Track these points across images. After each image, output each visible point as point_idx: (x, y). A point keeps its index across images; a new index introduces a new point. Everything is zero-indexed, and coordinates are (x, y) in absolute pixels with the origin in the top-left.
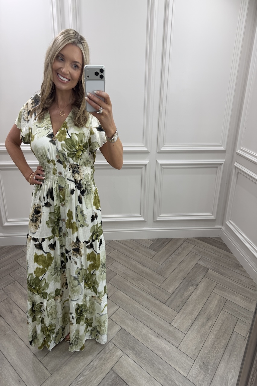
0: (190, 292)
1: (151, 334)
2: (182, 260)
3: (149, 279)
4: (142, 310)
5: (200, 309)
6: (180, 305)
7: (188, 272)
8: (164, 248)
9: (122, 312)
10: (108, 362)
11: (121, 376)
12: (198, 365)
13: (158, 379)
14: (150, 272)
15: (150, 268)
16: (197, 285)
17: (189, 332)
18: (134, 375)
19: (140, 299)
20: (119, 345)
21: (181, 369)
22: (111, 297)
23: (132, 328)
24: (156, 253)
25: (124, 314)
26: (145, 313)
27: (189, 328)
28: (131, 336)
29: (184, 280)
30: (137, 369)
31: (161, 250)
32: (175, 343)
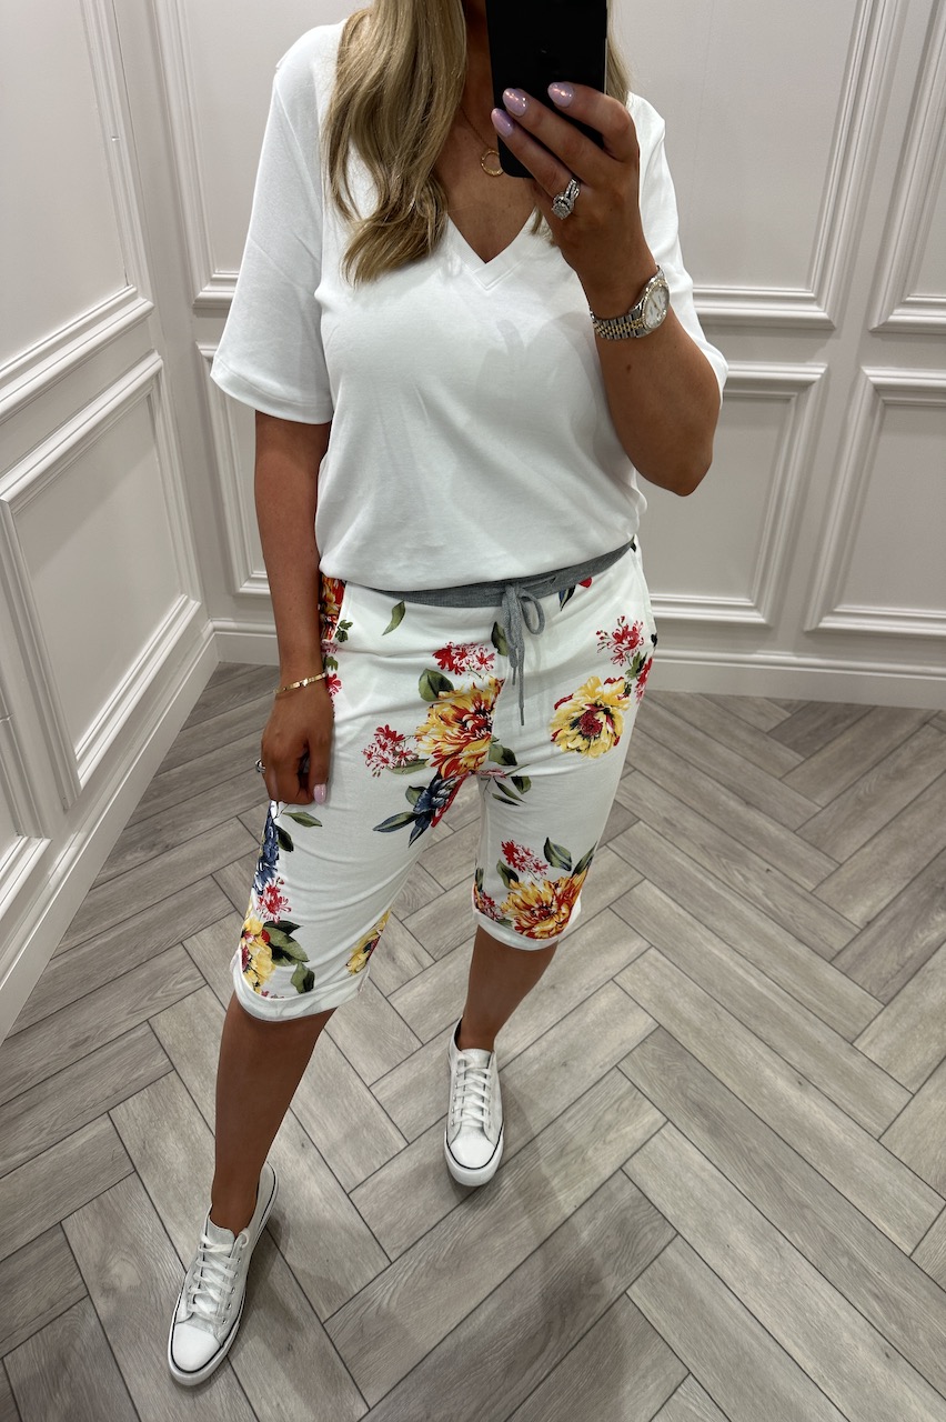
0: (935, 935)
1: (774, 1072)
2: (909, 799)
3: (768, 858)
4: (740, 972)
6: (893, 977)
7: (935, 851)
8: (837, 741)
9: (659, 965)
10: (609, 1138)
11: (657, 1201)
13: (798, 1239)
14: (772, 829)
15: (772, 816)
17: (929, 1090)
18: (705, 1205)
19: (731, 930)
20: (651, 1086)
21: (889, 1221)
22: (619, 901)
23: (698, 1033)
24: (802, 759)
25: (668, 972)
26: (753, 989)
27: (929, 1072)
28: (694, 1062)
29: (913, 879)
30: (717, 1187)
31: (822, 748)
32: (866, 1121)
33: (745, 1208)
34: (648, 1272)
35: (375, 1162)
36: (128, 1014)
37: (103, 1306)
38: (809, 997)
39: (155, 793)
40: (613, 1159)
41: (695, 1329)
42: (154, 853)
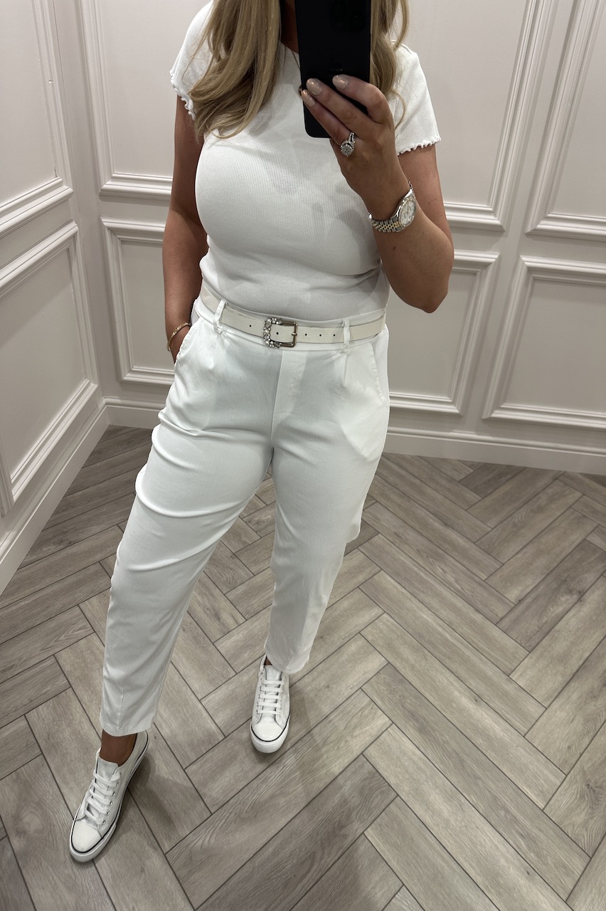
0: (561, 609)
1: (460, 692)
2: (545, 525)
3: (457, 558)
4: (440, 629)
5: (587, 655)
6: (534, 635)
7: (562, 557)
8: (502, 488)
9: (389, 623)
10: (355, 734)
11: (385, 774)
12: (574, 787)
13: (474, 799)
14: (461, 541)
15: (461, 533)
16: (582, 594)
17: (556, 705)
18: (415, 777)
19: (435, 603)
20: (382, 700)
21: (530, 788)
22: (365, 584)
23: (413, 667)
24: (480, 498)
25: (395, 629)
26: (447, 639)
27: (556, 694)
28: (411, 687)
29: (548, 575)
30: (423, 766)
31: (491, 493)
32: (518, 724)
33: (440, 779)
34: (378, 820)
35: (203, 749)
36: (41, 651)
37: (17, 843)
38: (483, 646)
39: (64, 508)
40: (357, 747)
41: (407, 856)
42: (61, 547)
